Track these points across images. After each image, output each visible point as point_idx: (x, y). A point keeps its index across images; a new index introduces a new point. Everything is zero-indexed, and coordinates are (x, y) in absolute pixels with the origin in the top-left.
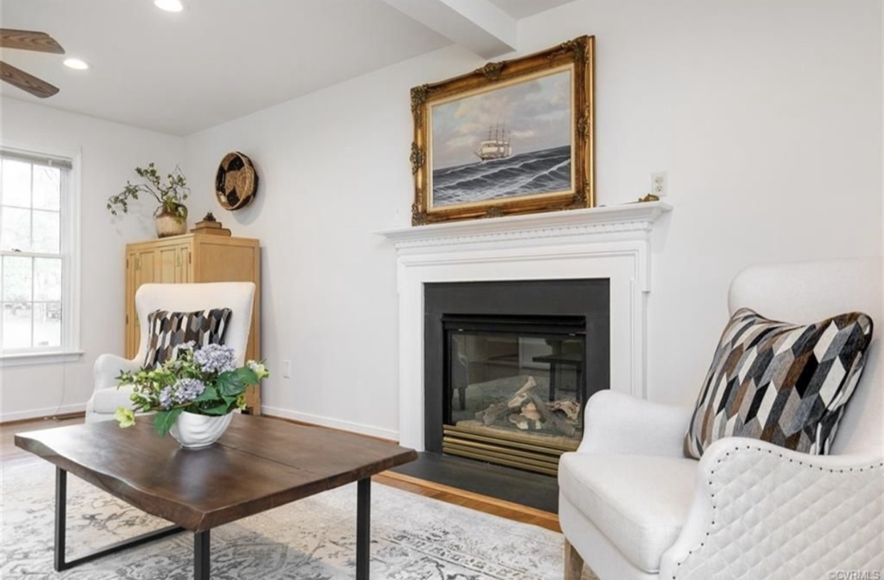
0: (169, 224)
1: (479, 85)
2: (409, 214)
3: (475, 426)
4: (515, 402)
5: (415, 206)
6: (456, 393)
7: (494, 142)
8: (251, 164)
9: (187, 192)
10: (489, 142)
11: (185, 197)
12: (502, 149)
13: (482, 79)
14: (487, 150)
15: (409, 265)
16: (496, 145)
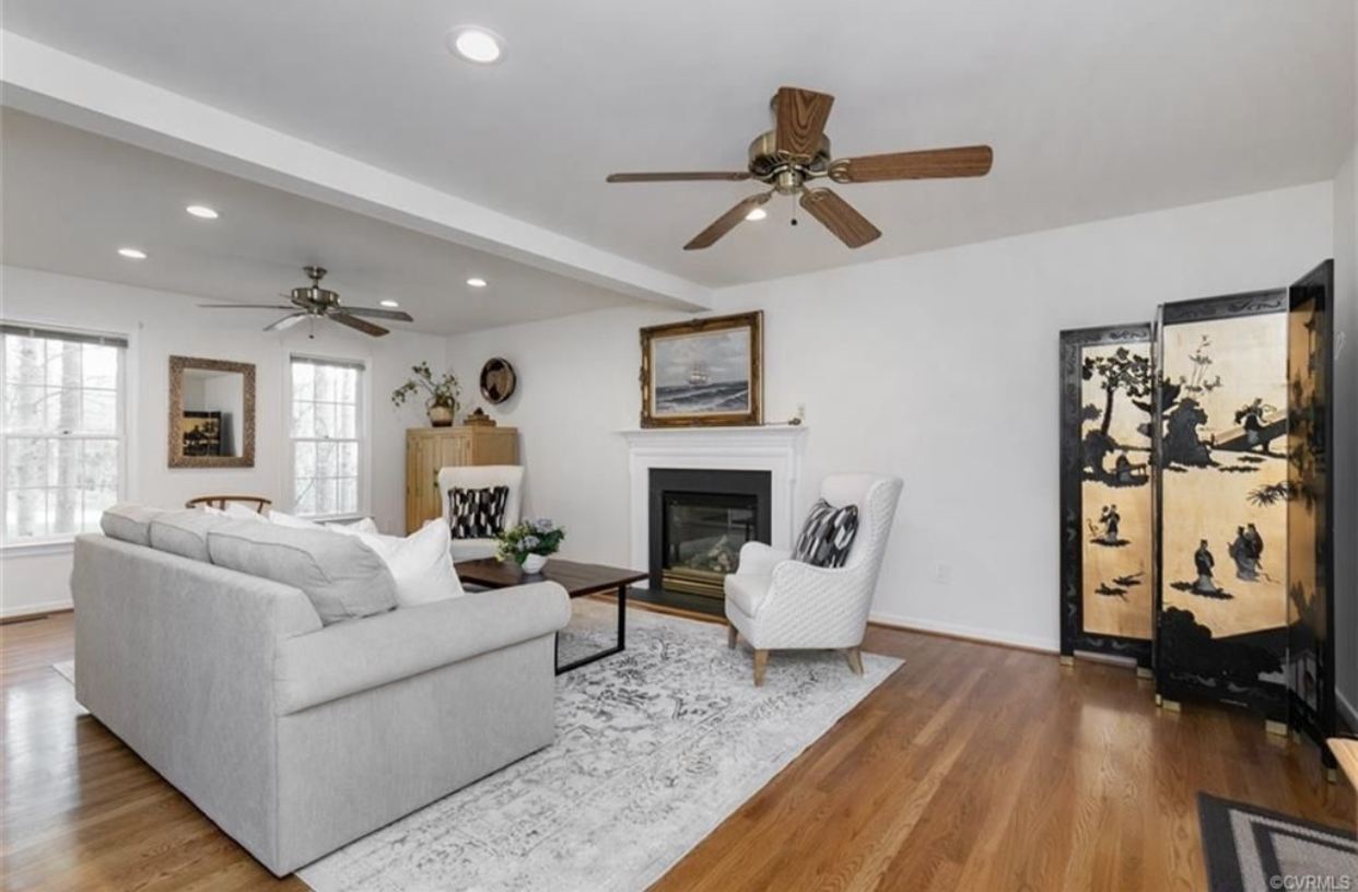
0: (441, 413)
2: (638, 419)
3: (686, 570)
4: (714, 553)
5: (642, 413)
6: (672, 548)
7: (699, 372)
8: (510, 368)
9: (459, 390)
10: (694, 372)
11: (458, 393)
12: (704, 378)
14: (693, 378)
15: (638, 455)
16: (700, 375)
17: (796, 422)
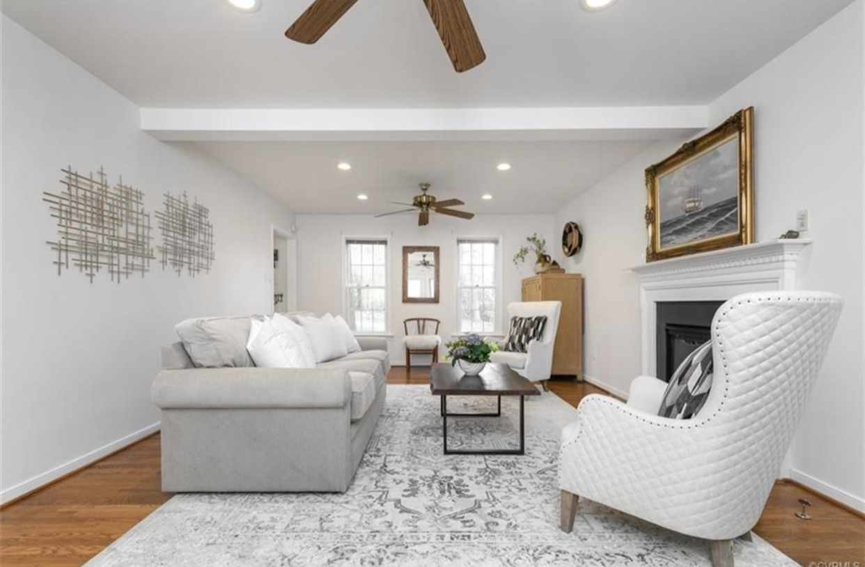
0: (541, 267)
1: (683, 159)
5: (649, 249)
7: (692, 199)
8: (577, 227)
10: (690, 200)
12: (697, 204)
13: (684, 154)
14: (688, 206)
15: (647, 290)
16: (694, 201)
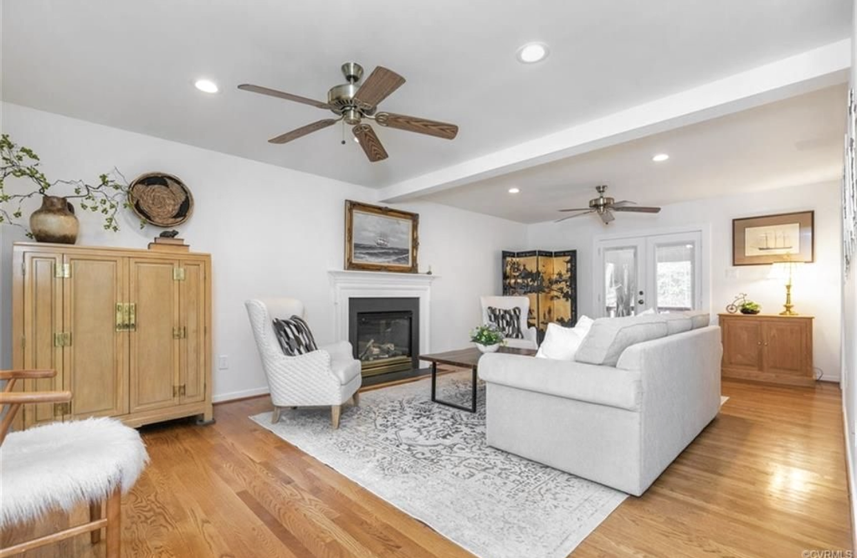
1: (378, 213)
2: (343, 263)
5: (345, 259)
10: (380, 238)
12: (386, 243)
14: (379, 241)
15: (342, 287)
16: (383, 240)
17: (429, 273)
